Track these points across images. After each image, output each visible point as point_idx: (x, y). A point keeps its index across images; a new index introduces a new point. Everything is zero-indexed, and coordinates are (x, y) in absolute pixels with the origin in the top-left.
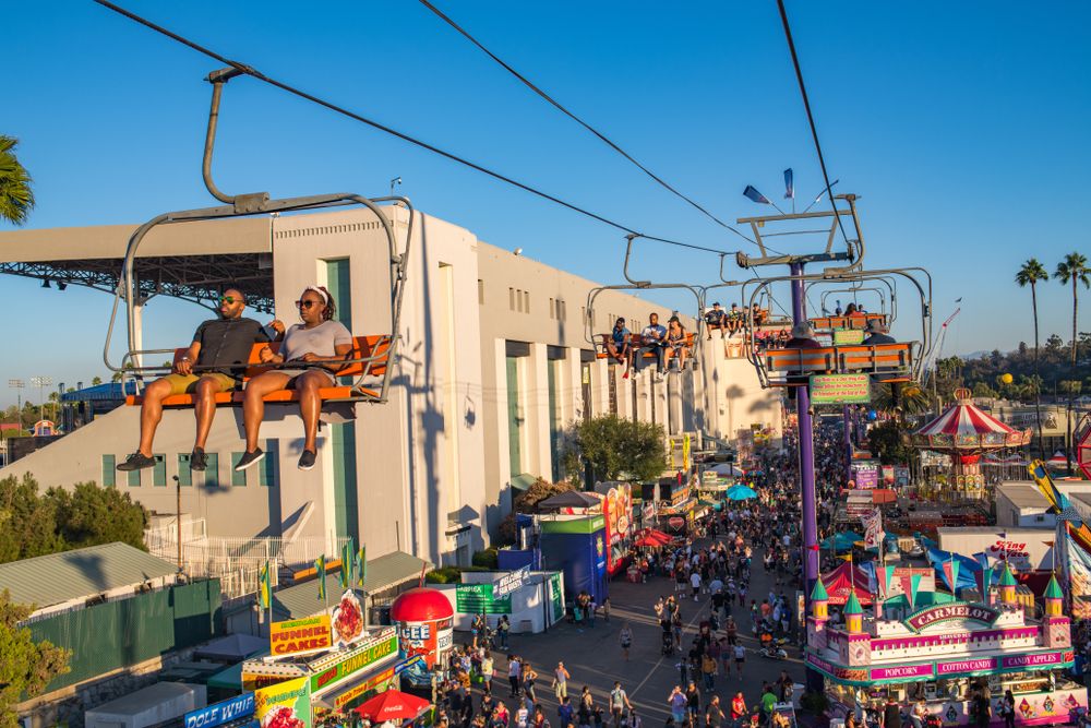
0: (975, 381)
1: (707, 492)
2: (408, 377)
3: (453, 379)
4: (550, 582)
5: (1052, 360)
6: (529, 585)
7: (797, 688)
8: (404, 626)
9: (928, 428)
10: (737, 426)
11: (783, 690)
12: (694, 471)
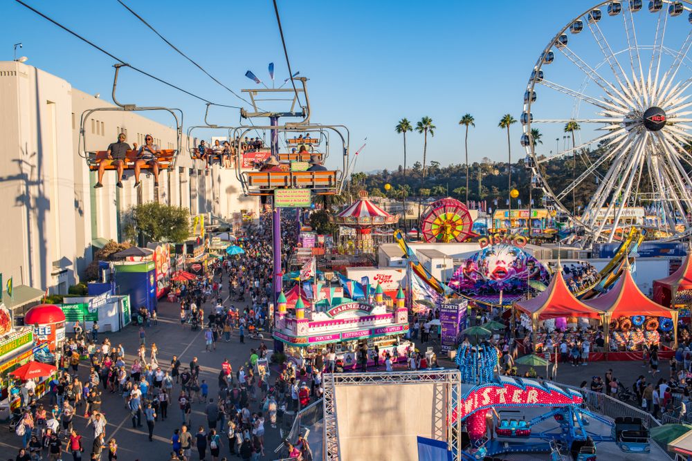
0: (373, 187)
1: (214, 250)
2: (27, 175)
3: (55, 176)
4: (122, 301)
5: (416, 176)
6: (110, 303)
7: (269, 352)
8: (37, 326)
9: (344, 213)
10: (232, 211)
11: (262, 353)
12: (206, 237)
